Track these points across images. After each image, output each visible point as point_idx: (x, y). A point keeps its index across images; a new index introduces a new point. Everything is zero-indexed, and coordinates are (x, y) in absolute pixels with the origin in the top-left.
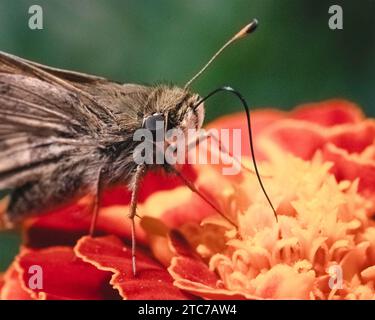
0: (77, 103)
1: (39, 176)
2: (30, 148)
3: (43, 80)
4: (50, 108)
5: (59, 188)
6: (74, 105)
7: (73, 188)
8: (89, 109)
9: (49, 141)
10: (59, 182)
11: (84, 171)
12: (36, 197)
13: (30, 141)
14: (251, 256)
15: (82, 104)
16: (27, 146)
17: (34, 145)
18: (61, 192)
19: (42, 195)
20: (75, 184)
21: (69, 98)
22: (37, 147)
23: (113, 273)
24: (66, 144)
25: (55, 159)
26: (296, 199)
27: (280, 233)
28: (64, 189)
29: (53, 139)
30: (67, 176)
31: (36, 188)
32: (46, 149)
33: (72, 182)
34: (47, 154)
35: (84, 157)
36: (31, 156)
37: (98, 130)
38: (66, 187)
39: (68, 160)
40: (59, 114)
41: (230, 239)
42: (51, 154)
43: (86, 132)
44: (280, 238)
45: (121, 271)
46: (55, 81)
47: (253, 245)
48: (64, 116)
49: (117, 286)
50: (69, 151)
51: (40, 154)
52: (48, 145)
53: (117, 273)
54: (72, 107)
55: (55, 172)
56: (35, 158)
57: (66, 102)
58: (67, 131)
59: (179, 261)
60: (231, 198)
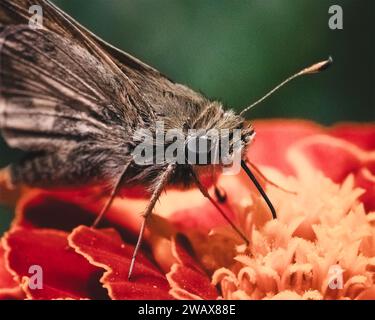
0: (121, 90)
1: (57, 149)
2: (56, 116)
3: (92, 53)
4: (90, 84)
5: (74, 169)
6: (117, 91)
7: (88, 174)
8: (131, 101)
9: (78, 116)
10: (75, 163)
11: (105, 161)
12: (46, 170)
13: (57, 109)
14: (258, 276)
15: (125, 93)
16: (53, 112)
17: (61, 114)
18: (75, 173)
19: (53, 171)
20: (92, 170)
21: (113, 82)
22: (64, 117)
23: (105, 271)
24: (96, 126)
25: (78, 137)
26: (318, 222)
27: (294, 256)
28: (79, 173)
29: (83, 115)
30: (86, 160)
31: (49, 161)
32: (72, 123)
33: (89, 168)
34: (72, 129)
35: (110, 147)
36: (55, 125)
37: (134, 126)
38: (82, 171)
39: (91, 144)
40: (97, 94)
41: (238, 254)
42: (76, 130)
43: (120, 122)
44: (294, 262)
45: (114, 270)
46: (104, 58)
47: (263, 264)
48: (102, 98)
49: (107, 286)
50: (96, 135)
51: (64, 126)
52: (76, 120)
53: (109, 271)
54: (114, 92)
55: (74, 150)
56: (57, 128)
57: (109, 85)
58: (101, 113)
59: (179, 269)
60: (248, 210)
